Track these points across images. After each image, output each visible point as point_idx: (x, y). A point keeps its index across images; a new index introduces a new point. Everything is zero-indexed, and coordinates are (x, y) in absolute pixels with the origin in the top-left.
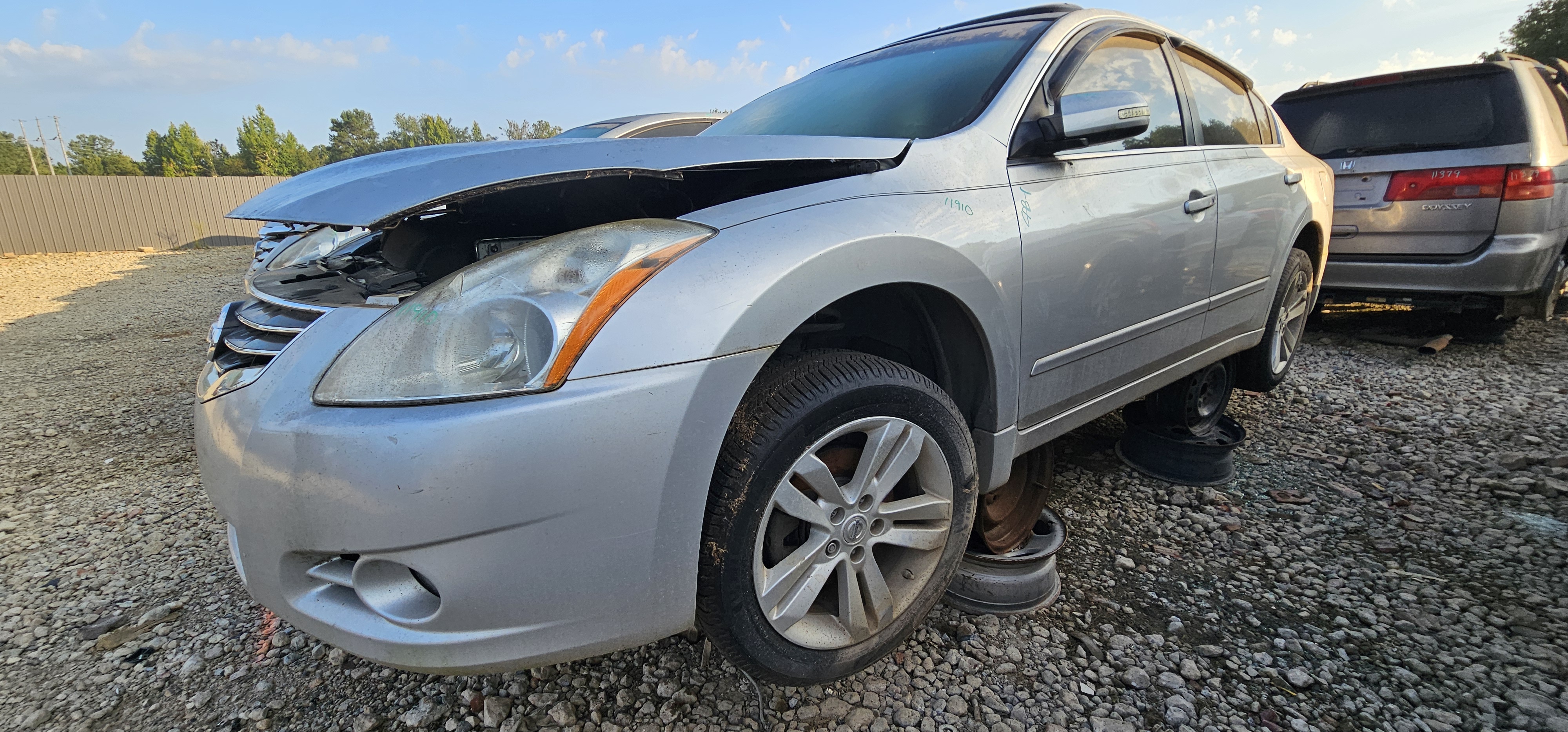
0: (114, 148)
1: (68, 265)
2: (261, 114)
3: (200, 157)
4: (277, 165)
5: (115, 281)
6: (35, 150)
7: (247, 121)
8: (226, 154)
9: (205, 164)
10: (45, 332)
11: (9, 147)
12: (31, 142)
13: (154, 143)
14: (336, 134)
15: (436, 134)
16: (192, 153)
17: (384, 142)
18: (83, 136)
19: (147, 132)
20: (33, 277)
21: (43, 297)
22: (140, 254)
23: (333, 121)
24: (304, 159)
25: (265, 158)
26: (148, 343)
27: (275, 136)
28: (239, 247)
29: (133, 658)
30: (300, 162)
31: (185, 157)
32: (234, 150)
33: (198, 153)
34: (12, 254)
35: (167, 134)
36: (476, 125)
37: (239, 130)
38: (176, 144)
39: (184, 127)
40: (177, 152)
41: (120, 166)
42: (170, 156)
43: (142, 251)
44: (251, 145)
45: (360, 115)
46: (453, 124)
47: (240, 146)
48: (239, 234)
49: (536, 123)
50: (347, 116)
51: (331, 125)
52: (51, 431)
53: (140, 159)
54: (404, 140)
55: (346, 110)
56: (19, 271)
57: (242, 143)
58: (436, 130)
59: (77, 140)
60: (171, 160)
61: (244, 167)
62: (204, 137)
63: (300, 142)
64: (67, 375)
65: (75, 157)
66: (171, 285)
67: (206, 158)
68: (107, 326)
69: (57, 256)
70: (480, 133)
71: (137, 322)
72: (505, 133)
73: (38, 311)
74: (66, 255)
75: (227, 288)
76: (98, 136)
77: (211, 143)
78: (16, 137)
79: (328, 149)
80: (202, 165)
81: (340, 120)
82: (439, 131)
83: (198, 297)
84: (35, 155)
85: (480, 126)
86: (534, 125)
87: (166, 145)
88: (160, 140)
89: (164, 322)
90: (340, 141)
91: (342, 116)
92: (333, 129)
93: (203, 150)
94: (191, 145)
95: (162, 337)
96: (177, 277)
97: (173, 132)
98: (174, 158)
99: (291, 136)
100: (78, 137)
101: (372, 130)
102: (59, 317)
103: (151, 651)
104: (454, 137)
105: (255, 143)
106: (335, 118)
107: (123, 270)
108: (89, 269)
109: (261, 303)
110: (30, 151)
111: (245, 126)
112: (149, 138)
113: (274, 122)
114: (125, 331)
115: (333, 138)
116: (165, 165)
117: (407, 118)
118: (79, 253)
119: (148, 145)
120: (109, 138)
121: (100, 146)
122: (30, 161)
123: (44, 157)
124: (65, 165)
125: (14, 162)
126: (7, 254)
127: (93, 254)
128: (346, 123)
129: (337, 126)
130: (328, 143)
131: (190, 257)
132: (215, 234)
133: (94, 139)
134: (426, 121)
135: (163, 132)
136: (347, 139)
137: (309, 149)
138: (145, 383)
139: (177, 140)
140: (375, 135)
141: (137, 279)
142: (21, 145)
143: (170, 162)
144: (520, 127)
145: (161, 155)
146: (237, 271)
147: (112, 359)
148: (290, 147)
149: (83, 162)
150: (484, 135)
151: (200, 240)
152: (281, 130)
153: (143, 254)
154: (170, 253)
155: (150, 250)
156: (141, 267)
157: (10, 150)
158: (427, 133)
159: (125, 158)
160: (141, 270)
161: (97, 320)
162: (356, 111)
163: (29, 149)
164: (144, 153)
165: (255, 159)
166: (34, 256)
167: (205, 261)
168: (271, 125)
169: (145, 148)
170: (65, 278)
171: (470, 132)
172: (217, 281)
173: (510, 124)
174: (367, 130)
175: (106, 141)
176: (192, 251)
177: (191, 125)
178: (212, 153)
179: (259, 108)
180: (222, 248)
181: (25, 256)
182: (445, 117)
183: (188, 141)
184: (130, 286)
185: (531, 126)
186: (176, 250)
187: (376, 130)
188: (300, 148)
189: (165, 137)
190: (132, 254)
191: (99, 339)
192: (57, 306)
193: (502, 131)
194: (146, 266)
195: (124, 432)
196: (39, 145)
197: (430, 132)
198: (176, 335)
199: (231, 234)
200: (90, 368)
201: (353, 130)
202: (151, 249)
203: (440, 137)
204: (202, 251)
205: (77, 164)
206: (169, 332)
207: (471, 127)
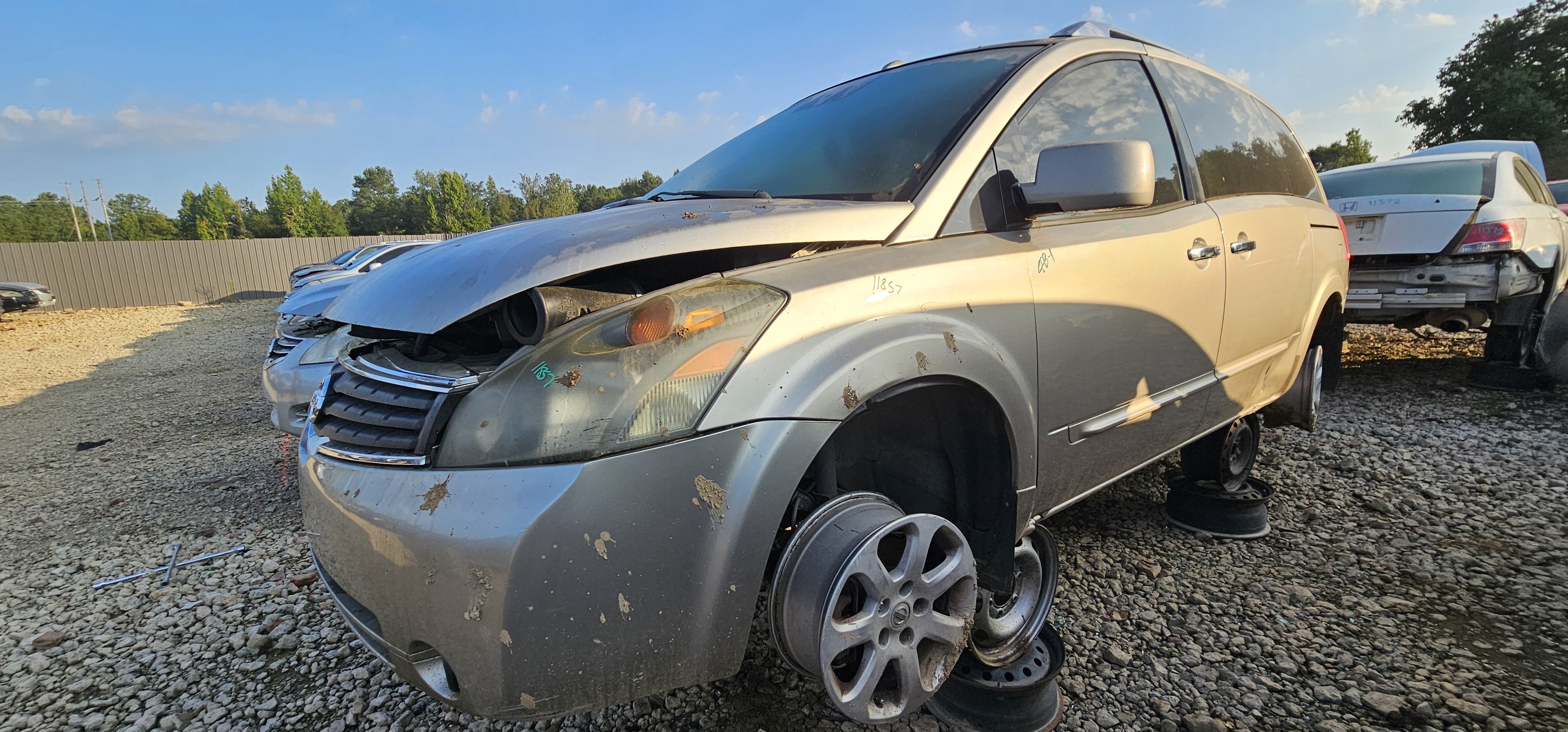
0: (150, 206)
1: (121, 318)
2: (289, 173)
3: (231, 214)
4: (302, 220)
5: (165, 332)
6: (77, 209)
7: (276, 180)
8: (256, 211)
9: (235, 221)
10: (123, 371)
11: (53, 208)
12: (74, 202)
13: (188, 203)
14: (358, 190)
15: (453, 189)
16: (223, 210)
17: (404, 196)
18: (122, 195)
19: (183, 192)
20: (96, 329)
21: (110, 345)
22: (180, 308)
23: (356, 178)
24: (327, 214)
25: (292, 214)
26: (202, 377)
27: (301, 193)
28: (266, 301)
29: (228, 489)
30: (324, 217)
31: (217, 215)
32: (262, 206)
33: (229, 211)
34: (71, 310)
35: (202, 193)
36: (490, 179)
37: (268, 188)
38: (209, 202)
39: (217, 187)
40: (209, 210)
41: (157, 224)
42: (203, 214)
43: (181, 305)
44: (279, 202)
45: (381, 172)
46: (470, 179)
47: (268, 203)
48: (266, 289)
49: (548, 176)
50: (369, 173)
51: (354, 182)
52: (155, 424)
53: (175, 216)
54: (423, 194)
55: (368, 167)
56: (83, 325)
57: (270, 200)
58: (452, 185)
59: (116, 199)
60: (204, 217)
61: (271, 223)
62: (235, 196)
63: (324, 198)
64: (150, 397)
65: (113, 215)
66: (211, 335)
67: (237, 214)
68: (166, 366)
69: (110, 310)
70: (494, 187)
71: (190, 363)
72: (518, 186)
73: (112, 357)
74: (116, 309)
75: (257, 336)
76: (135, 194)
77: (241, 201)
78: (59, 197)
79: (351, 203)
80: (232, 221)
81: (363, 176)
82: (455, 185)
83: (233, 343)
84: (77, 214)
85: (494, 179)
86: (546, 178)
87: (200, 204)
88: (195, 199)
89: (209, 363)
90: (362, 197)
91: (364, 174)
92: (355, 186)
93: (234, 208)
94: (222, 203)
95: (210, 373)
96: (215, 328)
97: (207, 192)
98: (207, 215)
99: (316, 193)
100: (117, 196)
101: (392, 185)
102: (128, 360)
103: (234, 488)
104: (470, 191)
105: (282, 200)
106: (357, 175)
107: (169, 322)
108: (141, 322)
109: (286, 338)
110: (73, 211)
111: (274, 185)
112: (185, 198)
113: (301, 180)
114: (182, 369)
115: (356, 194)
116: (198, 222)
117: (426, 174)
118: (127, 308)
119: (184, 204)
120: (146, 197)
121: (137, 204)
122: (73, 220)
123: (85, 215)
124: (104, 222)
125: (57, 221)
126: (67, 310)
127: (140, 308)
128: (368, 180)
129: (359, 182)
130: (351, 198)
131: (224, 310)
132: (245, 289)
133: (131, 197)
134: (444, 176)
135: (198, 191)
136: (368, 194)
137: (333, 203)
138: (206, 400)
139: (210, 199)
140: (395, 190)
141: (184, 330)
142: (65, 206)
143: (203, 220)
144: (532, 180)
145: (194, 214)
146: (265, 322)
147: (178, 387)
148: (315, 202)
149: (121, 220)
150: (498, 188)
151: (231, 296)
152: (307, 187)
153: (183, 308)
154: (206, 306)
155: (189, 305)
156: (183, 319)
157: (54, 210)
158: (443, 188)
159: (159, 217)
160: (184, 322)
161: (159, 362)
162: (378, 168)
163: (73, 209)
164: (179, 212)
165: (282, 215)
166: (90, 311)
167: (237, 314)
168: (298, 183)
169: (180, 207)
170: (122, 330)
171: (485, 186)
172: (248, 330)
173: (523, 178)
174: (388, 186)
175: (143, 199)
176: (226, 305)
177: (224, 185)
178: (242, 210)
179: (287, 168)
180: (251, 302)
181: (83, 311)
182: (461, 173)
183: (221, 199)
184: (177, 336)
185: (543, 178)
186: (211, 303)
187: (396, 186)
188: (324, 204)
189: (199, 196)
190: (173, 308)
191: (165, 375)
192: (127, 353)
193: (515, 185)
194: (188, 319)
195: (199, 423)
196: (80, 205)
197: (447, 187)
198: (220, 371)
199: (259, 289)
200: (164, 392)
201: (374, 186)
202: (190, 303)
203: (455, 191)
204: (233, 304)
205: (116, 221)
206: (215, 369)
207: (486, 181)
